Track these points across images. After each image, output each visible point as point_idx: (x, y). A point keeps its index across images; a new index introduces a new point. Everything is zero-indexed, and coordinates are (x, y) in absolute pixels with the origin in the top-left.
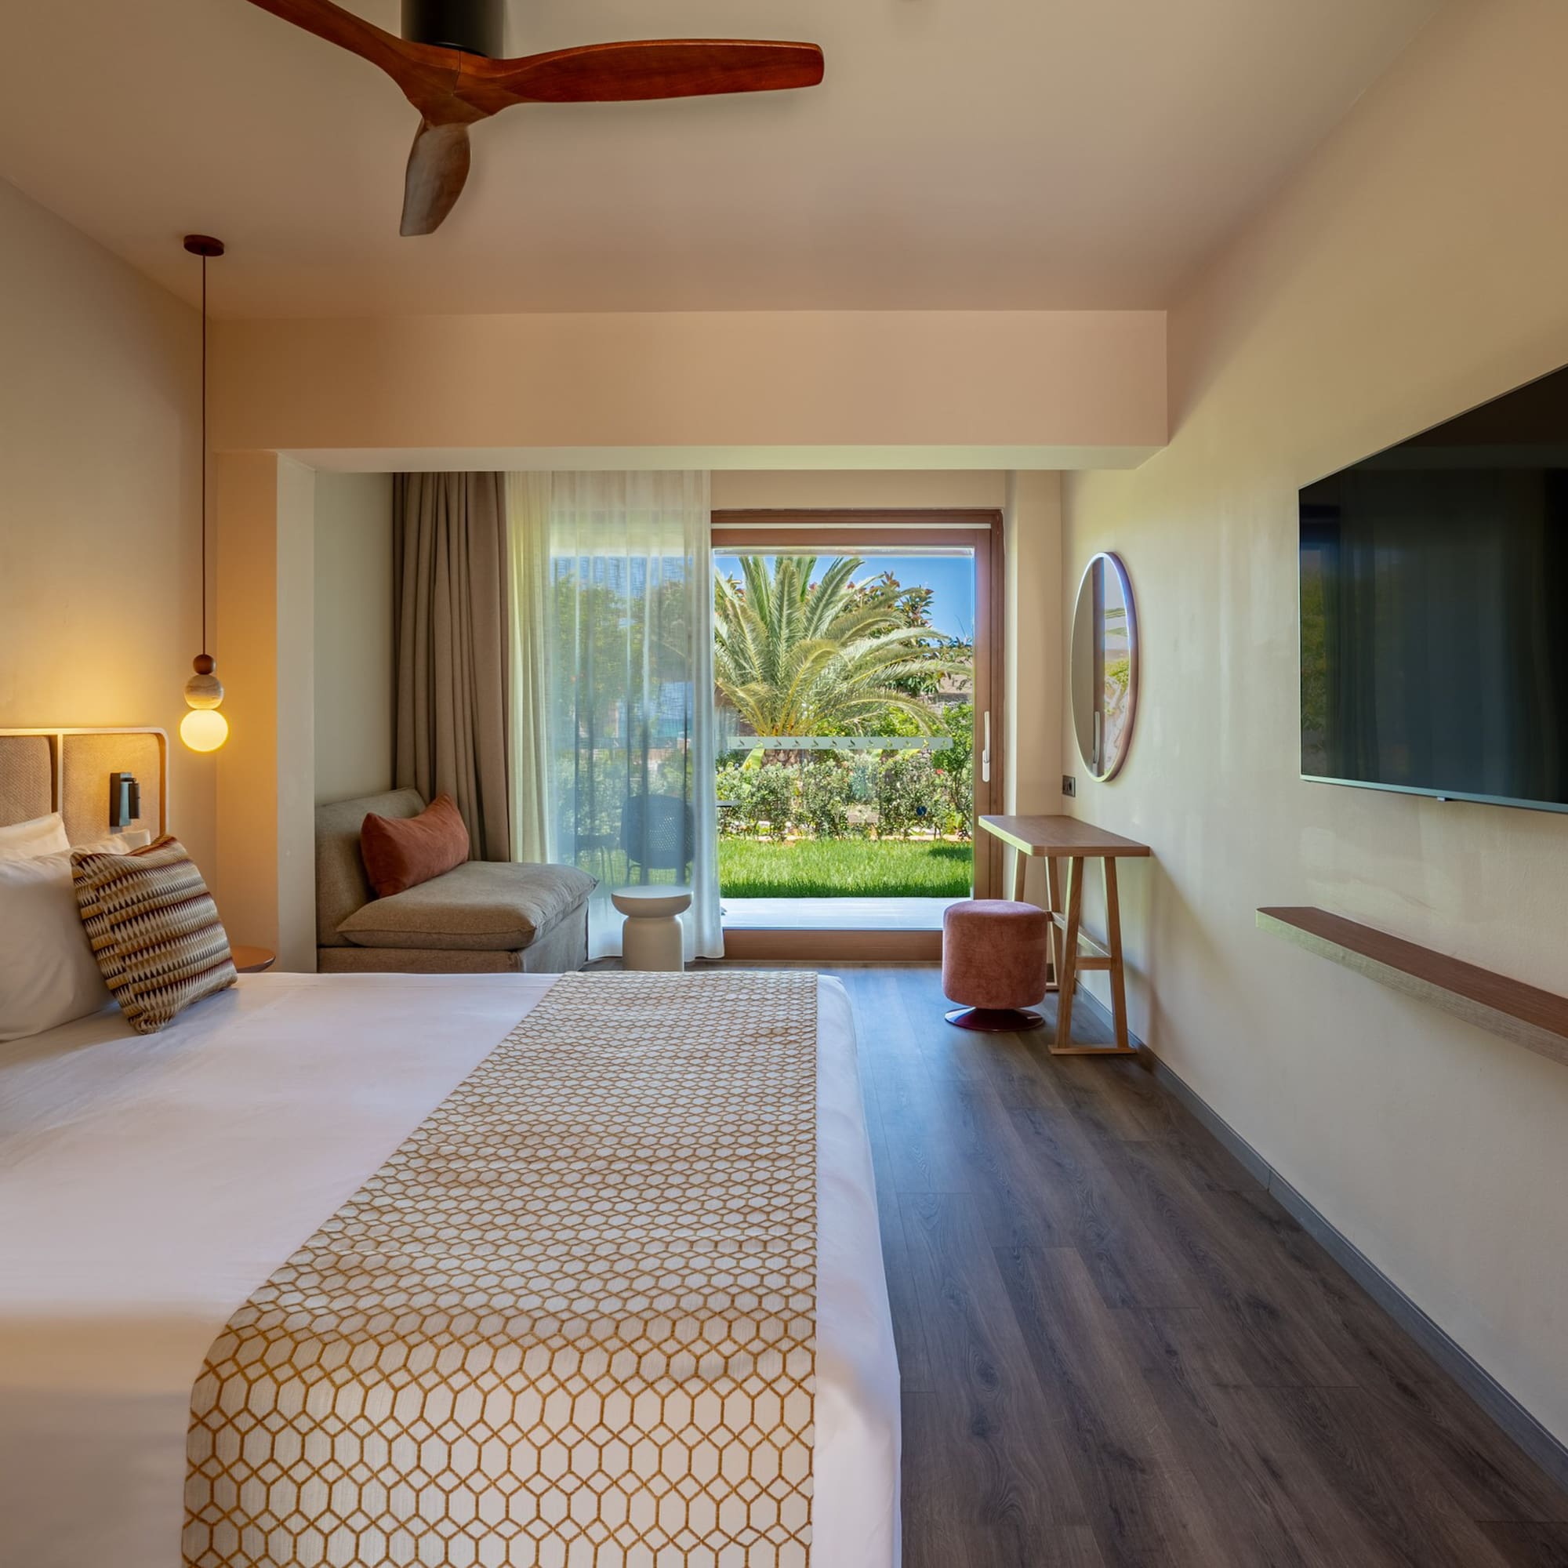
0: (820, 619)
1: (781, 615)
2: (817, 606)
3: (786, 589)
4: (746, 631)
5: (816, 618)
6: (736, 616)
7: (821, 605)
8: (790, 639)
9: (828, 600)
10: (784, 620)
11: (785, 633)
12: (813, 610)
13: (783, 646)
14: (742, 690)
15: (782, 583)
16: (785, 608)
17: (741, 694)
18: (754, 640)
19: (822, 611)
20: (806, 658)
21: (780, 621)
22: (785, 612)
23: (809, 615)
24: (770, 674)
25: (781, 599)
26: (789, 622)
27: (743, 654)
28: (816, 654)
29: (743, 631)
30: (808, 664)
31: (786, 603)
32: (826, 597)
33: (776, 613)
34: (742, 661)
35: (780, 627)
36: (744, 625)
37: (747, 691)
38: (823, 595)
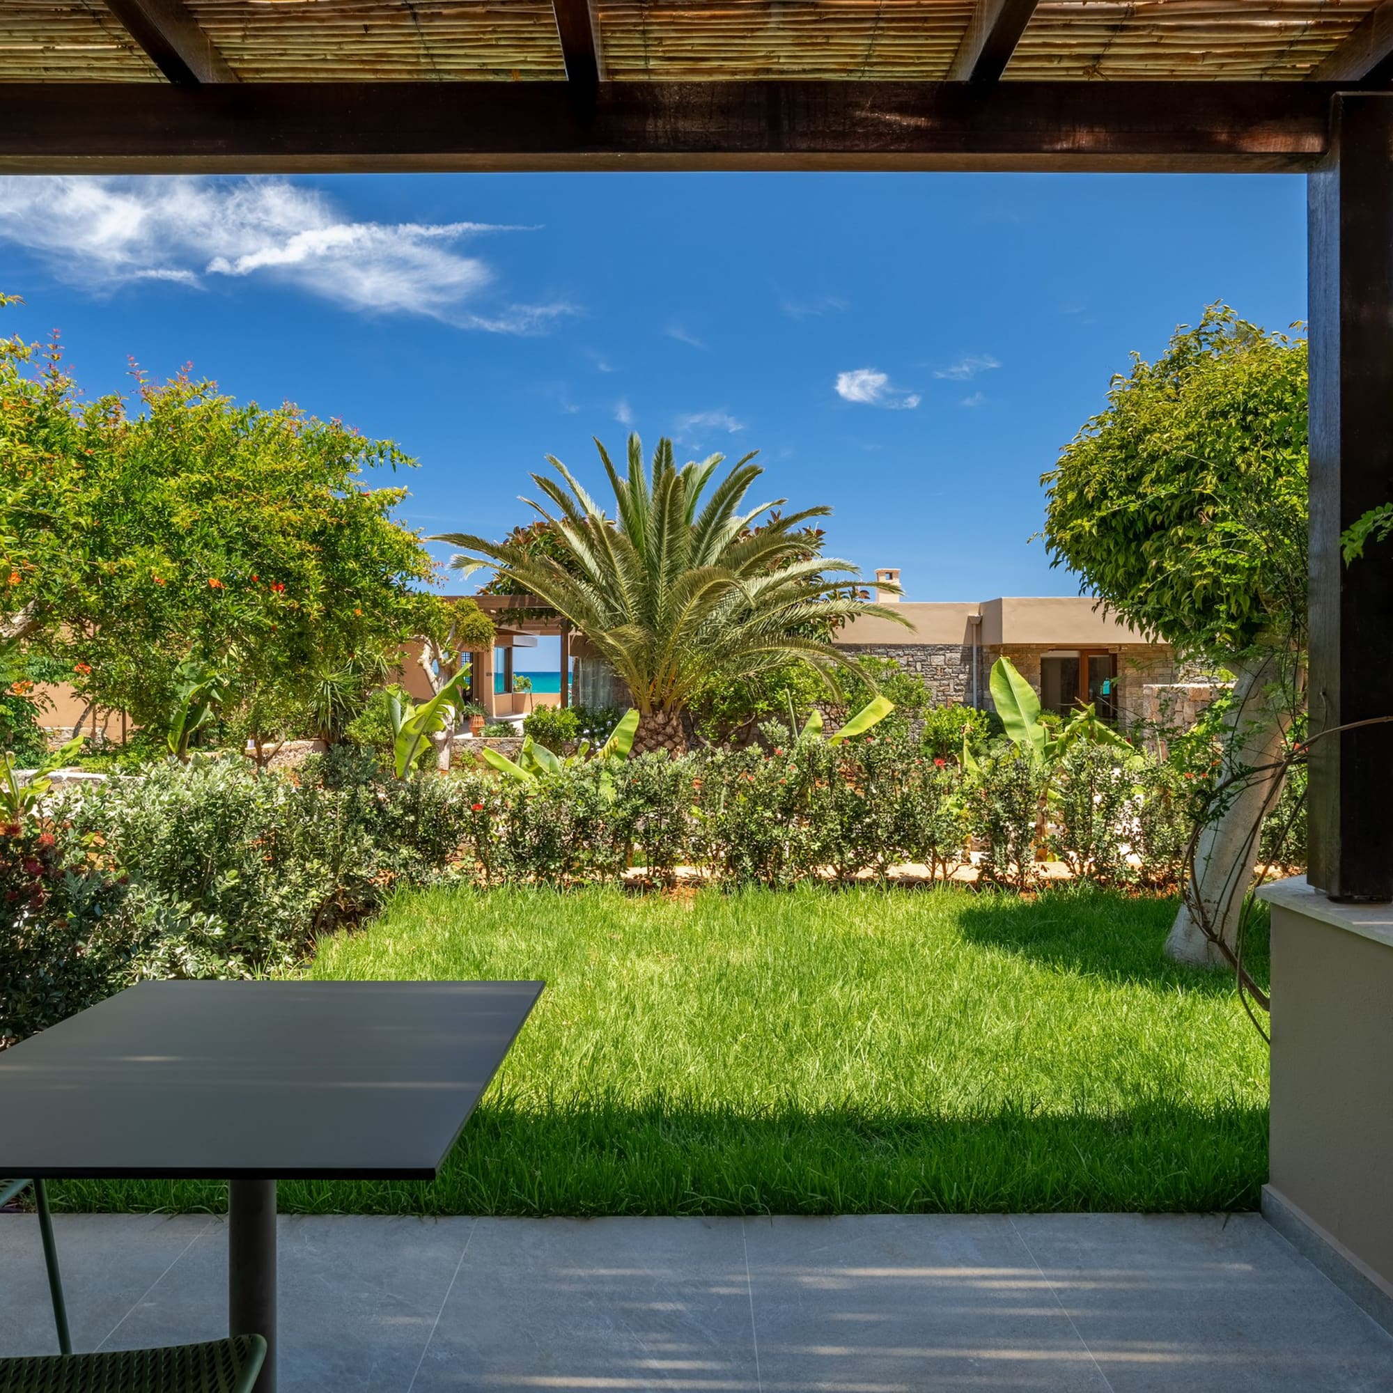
0: (708, 547)
1: (661, 542)
2: (705, 532)
3: (667, 507)
4: (615, 560)
5: (703, 546)
6: (602, 542)
7: (710, 531)
8: (672, 571)
9: (717, 524)
10: (664, 548)
11: (665, 564)
12: (700, 538)
13: (662, 582)
14: (611, 635)
15: (662, 500)
16: (666, 533)
17: (610, 641)
18: (626, 572)
19: (711, 539)
20: (692, 594)
21: (659, 550)
22: (666, 538)
23: (695, 543)
24: (647, 618)
25: (661, 521)
26: (670, 551)
27: (614, 593)
28: (706, 588)
29: (611, 561)
30: (695, 602)
31: (666, 526)
32: (716, 519)
33: (653, 540)
34: (612, 601)
35: (659, 557)
36: (612, 552)
37: (618, 637)
38: (712, 519)
